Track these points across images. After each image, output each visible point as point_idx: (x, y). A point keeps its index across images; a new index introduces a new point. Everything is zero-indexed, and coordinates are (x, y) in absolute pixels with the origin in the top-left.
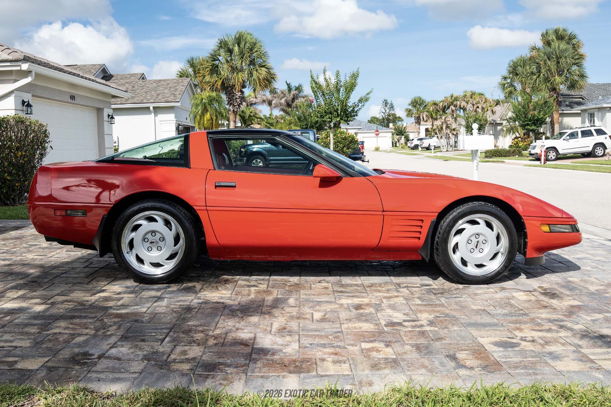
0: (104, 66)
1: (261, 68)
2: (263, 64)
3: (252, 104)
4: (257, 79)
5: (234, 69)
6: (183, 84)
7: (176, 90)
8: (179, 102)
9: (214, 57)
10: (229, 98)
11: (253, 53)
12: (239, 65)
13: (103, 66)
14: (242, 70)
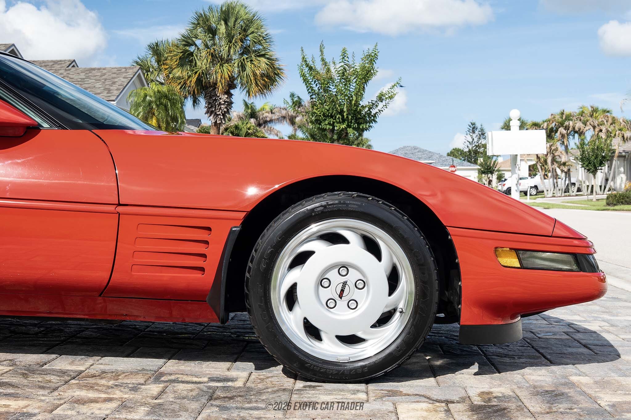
0: (13, 47)
1: (259, 59)
2: (263, 53)
3: (266, 122)
4: (251, 74)
5: (216, 59)
6: (125, 74)
7: (114, 83)
8: (114, 101)
9: (188, 41)
10: (209, 103)
11: (247, 36)
12: (224, 54)
13: (10, 47)
14: (229, 61)
